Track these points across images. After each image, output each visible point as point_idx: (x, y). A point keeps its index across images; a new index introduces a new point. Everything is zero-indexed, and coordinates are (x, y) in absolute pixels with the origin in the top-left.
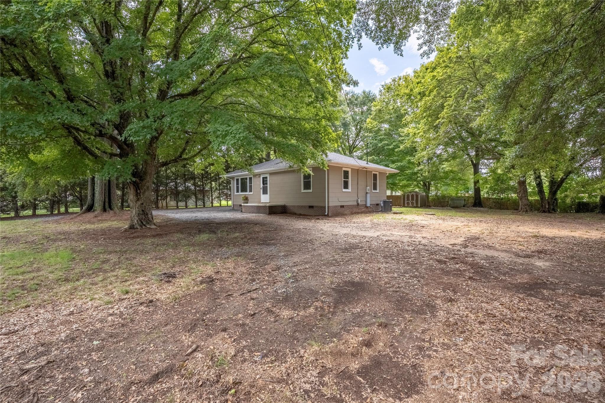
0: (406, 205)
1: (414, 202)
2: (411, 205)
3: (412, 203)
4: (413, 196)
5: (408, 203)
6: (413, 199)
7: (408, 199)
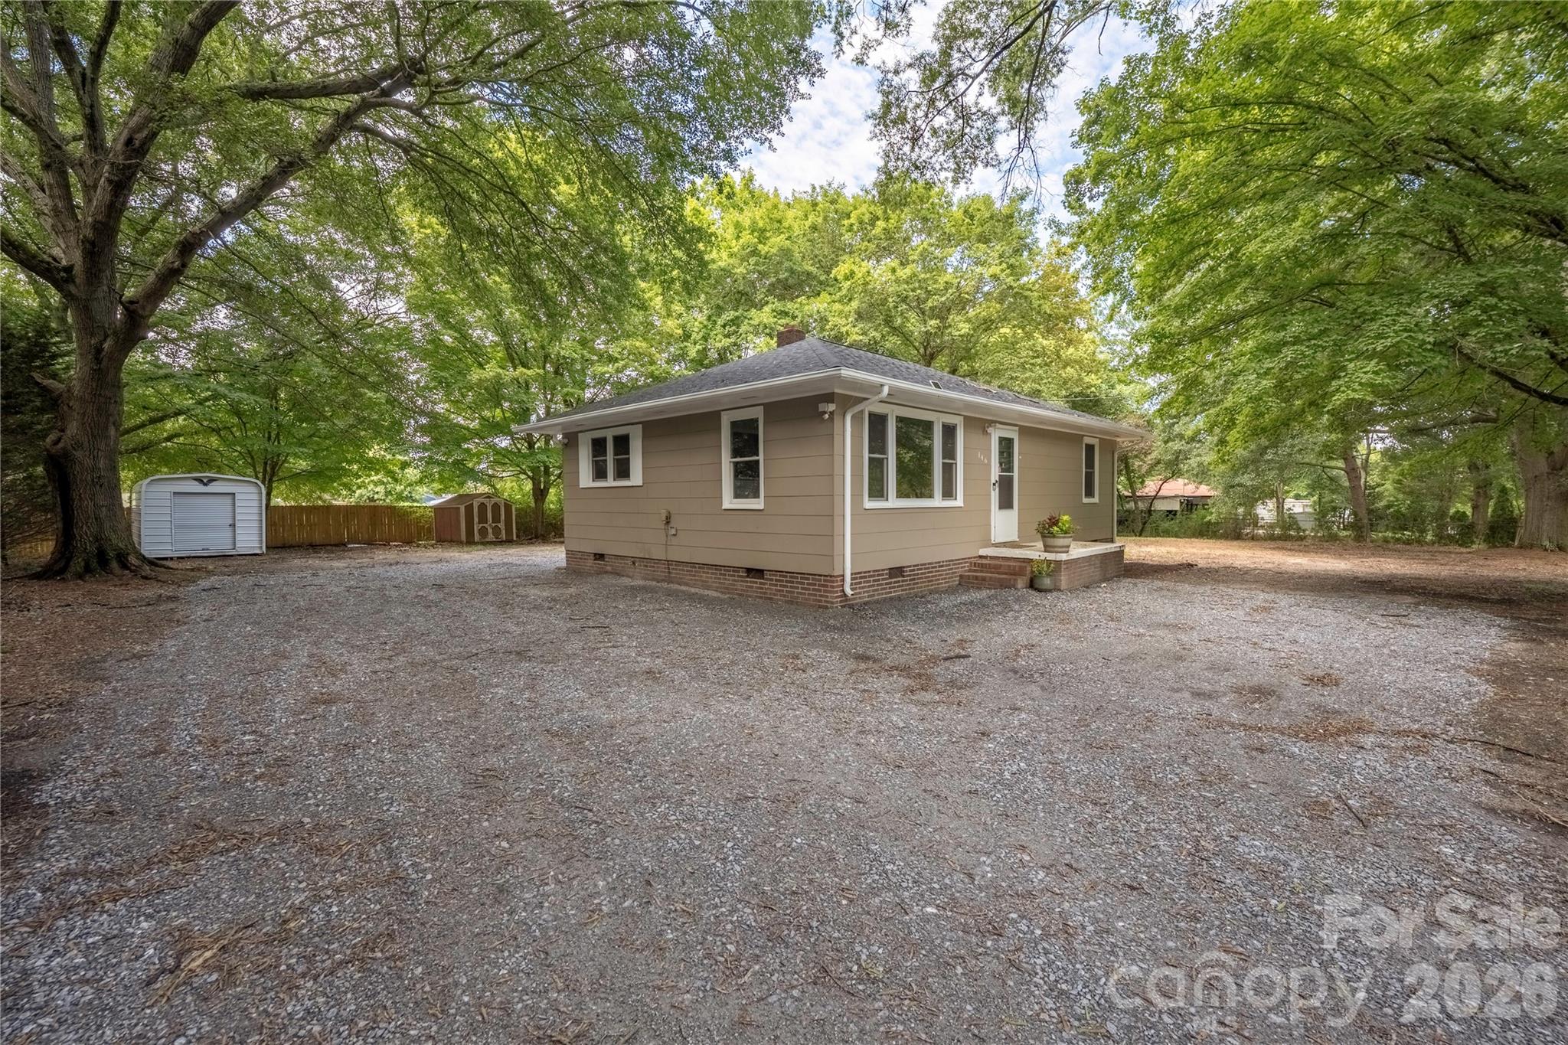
0: (477, 537)
1: (502, 525)
2: (491, 537)
3: (497, 531)
4: (496, 507)
5: (483, 532)
6: (496, 519)
7: (483, 519)
